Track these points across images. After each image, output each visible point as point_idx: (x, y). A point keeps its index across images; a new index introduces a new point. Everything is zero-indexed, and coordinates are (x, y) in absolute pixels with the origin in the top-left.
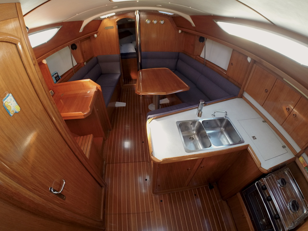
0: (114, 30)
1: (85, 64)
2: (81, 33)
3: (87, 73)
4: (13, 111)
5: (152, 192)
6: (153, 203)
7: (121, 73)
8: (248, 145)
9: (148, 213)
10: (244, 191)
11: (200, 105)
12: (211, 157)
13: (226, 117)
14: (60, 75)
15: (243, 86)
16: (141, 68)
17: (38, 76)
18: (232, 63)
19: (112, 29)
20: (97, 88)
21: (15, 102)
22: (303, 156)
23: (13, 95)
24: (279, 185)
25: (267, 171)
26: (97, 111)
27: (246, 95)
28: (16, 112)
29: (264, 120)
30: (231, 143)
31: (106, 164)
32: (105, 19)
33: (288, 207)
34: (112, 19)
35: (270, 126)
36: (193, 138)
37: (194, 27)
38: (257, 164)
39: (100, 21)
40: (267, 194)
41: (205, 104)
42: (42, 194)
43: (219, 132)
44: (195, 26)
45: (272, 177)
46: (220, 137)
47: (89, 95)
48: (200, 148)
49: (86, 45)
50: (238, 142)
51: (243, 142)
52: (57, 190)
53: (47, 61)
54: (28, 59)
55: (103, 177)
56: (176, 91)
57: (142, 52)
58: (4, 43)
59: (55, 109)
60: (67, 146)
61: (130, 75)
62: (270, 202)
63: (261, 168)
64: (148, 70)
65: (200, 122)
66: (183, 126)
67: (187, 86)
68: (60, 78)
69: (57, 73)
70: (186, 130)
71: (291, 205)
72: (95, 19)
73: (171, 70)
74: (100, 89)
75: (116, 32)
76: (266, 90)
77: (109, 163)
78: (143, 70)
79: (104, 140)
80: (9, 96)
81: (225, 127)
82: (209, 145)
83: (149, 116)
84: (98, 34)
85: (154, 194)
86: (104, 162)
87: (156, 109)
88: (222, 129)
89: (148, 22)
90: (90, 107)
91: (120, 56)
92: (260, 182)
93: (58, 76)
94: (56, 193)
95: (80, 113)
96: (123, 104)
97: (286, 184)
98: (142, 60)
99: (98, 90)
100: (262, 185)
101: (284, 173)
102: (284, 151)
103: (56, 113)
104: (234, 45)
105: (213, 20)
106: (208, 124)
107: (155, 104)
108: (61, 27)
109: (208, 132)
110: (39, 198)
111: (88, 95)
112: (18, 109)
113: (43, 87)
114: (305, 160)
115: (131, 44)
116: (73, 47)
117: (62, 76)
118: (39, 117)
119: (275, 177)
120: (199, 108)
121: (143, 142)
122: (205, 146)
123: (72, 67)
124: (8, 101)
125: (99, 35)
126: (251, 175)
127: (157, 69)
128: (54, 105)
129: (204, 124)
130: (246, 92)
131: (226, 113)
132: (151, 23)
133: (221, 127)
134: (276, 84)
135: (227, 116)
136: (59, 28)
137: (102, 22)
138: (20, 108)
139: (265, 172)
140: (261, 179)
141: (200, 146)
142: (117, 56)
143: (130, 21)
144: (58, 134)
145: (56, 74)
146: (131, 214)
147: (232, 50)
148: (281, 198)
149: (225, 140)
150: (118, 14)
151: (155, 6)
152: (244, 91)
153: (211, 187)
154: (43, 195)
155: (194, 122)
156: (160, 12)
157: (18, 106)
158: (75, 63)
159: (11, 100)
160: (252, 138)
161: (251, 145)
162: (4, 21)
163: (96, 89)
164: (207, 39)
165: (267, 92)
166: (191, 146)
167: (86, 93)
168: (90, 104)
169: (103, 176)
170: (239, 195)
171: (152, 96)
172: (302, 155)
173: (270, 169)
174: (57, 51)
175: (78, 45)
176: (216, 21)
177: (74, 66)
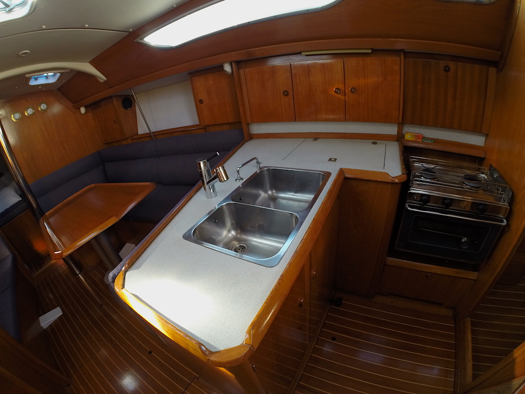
7: (12, 253)
8: (342, 171)
18: (200, 100)
25: (405, 176)
27: (257, 128)
29: (313, 140)
35: (328, 138)
36: (241, 246)
37: (105, 82)
44: (105, 78)
50: (320, 182)
51: (329, 174)
64: (58, 208)
76: (284, 92)
89: (17, 117)
105: (135, 41)
115: (6, 188)
121: (150, 352)
130: (253, 122)
132: (24, 117)
134: (293, 72)
135: (261, 166)
139: (403, 178)
156: (31, 83)
165: (287, 94)
170: (391, 260)
172: (404, 132)
176: (141, 39)
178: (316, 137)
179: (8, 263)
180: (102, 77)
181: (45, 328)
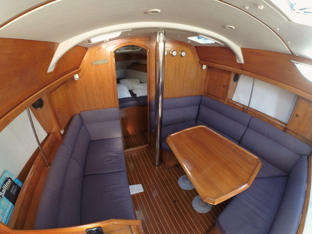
0: (109, 67)
2: (51, 73)
7: (122, 136)
18: (297, 115)
67: (256, 157)
68: (20, 184)
69: (10, 178)
75: (113, 70)
84: (81, 73)
93: (13, 183)
116: (38, 105)
125: (83, 75)
142: (115, 109)
158: (43, 135)
175: (45, 99)
177: (41, 142)
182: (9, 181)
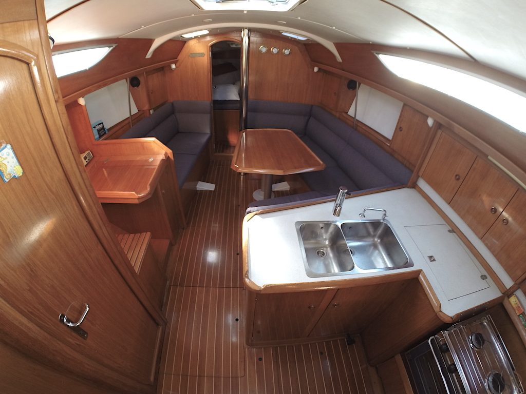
0: (205, 60)
1: (151, 113)
2: (148, 59)
3: (154, 128)
4: (9, 174)
5: (245, 342)
6: (245, 361)
7: (211, 133)
8: (419, 272)
9: (235, 378)
10: (409, 351)
11: (339, 196)
12: (352, 288)
13: (384, 219)
14: (107, 126)
15: (417, 167)
16: (246, 128)
17: (61, 121)
18: (400, 128)
19: (201, 58)
20: (166, 154)
21: (15, 160)
22: (517, 295)
23: (13, 148)
24: (471, 345)
25: (451, 319)
26: (163, 194)
27: (422, 184)
28: (15, 176)
29: (451, 229)
30: (390, 265)
31: (170, 286)
32: (192, 40)
33: (486, 384)
34: (203, 40)
35: (461, 239)
36: (323, 253)
37: (340, 63)
38: (433, 306)
39: (183, 42)
40: (448, 359)
41: (349, 195)
42: (44, 324)
43: (370, 246)
44: (341, 61)
45: (460, 330)
46: (372, 254)
47: (151, 165)
48: (334, 271)
49: (155, 81)
50: (402, 264)
51: (411, 265)
52: (74, 321)
53: (86, 100)
54: (46, 90)
55: (163, 309)
56: (301, 170)
57: (249, 100)
58: (8, 59)
59: (85, 181)
60: (100, 247)
61: (227, 138)
62: (454, 374)
63: (440, 313)
64: (257, 131)
65: (337, 226)
66: (307, 231)
67: (321, 163)
68: (107, 132)
69: (102, 123)
70: (313, 238)
71: (491, 381)
72: (174, 37)
73: (297, 134)
74: (171, 157)
75: (208, 63)
76: (456, 176)
77: (175, 285)
78: (248, 130)
79: (171, 245)
80: (6, 149)
81: (381, 237)
82: (350, 268)
83: (249, 209)
84: (178, 64)
85: (249, 347)
86: (166, 282)
87: (264, 198)
88: (376, 239)
89: (264, 50)
90: (150, 185)
91: (212, 105)
92: (438, 338)
93: (103, 128)
94: (70, 324)
95: (132, 194)
96: (210, 187)
97: (483, 343)
98: (248, 113)
99: (168, 158)
100: (442, 343)
101: (482, 324)
102: (483, 284)
103: (87, 187)
104: (404, 95)
105: (372, 51)
106: (351, 230)
107: (265, 191)
108: (114, 46)
109: (351, 244)
110: (39, 329)
111: (149, 165)
112: (18, 172)
113: (68, 140)
114: (521, 302)
115: (233, 85)
116: (134, 82)
117: (109, 130)
118: (54, 190)
119: (465, 331)
120: (338, 202)
122: (343, 267)
123: (129, 116)
124: (4, 157)
125: (180, 65)
126: (422, 324)
127: (272, 131)
128: (84, 174)
129: (345, 229)
130: (423, 178)
131: (384, 212)
132: (269, 51)
133: (374, 236)
134: (474, 165)
135: (386, 218)
136: (112, 48)
137: (186, 45)
138: (23, 170)
139: (448, 320)
140: (440, 333)
141: (335, 269)
142: (206, 102)
143: (234, 46)
144: (86, 224)
145: (100, 124)
146: (204, 377)
147: (401, 104)
148: (473, 368)
149: (380, 260)
150: (213, 33)
151: (276, 23)
152: (418, 177)
153: (351, 342)
154: (46, 325)
155: (327, 225)
156: (284, 34)
157: (19, 167)
158: (135, 110)
159: (8, 155)
160: (428, 260)
161: (424, 270)
162: (13, 23)
163: (164, 156)
164: (362, 85)
165: (458, 179)
166: (319, 267)
167: (147, 161)
168: (151, 179)
169: (163, 306)
170: (399, 358)
171: (261, 175)
172: (514, 293)
173: (457, 315)
174: (105, 85)
175: (142, 79)
176: (376, 53)
177: (132, 114)
178: (454, 229)
179: (204, 139)
180: (339, 59)
181: (198, 189)
182: (101, 126)
